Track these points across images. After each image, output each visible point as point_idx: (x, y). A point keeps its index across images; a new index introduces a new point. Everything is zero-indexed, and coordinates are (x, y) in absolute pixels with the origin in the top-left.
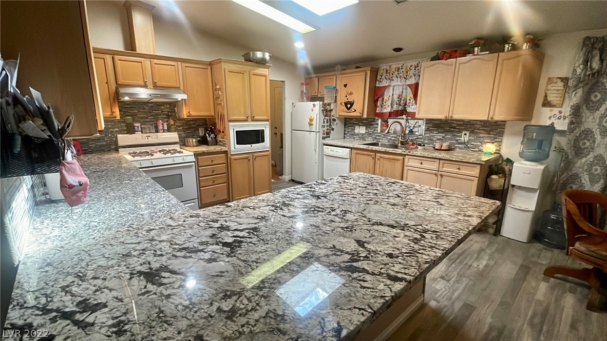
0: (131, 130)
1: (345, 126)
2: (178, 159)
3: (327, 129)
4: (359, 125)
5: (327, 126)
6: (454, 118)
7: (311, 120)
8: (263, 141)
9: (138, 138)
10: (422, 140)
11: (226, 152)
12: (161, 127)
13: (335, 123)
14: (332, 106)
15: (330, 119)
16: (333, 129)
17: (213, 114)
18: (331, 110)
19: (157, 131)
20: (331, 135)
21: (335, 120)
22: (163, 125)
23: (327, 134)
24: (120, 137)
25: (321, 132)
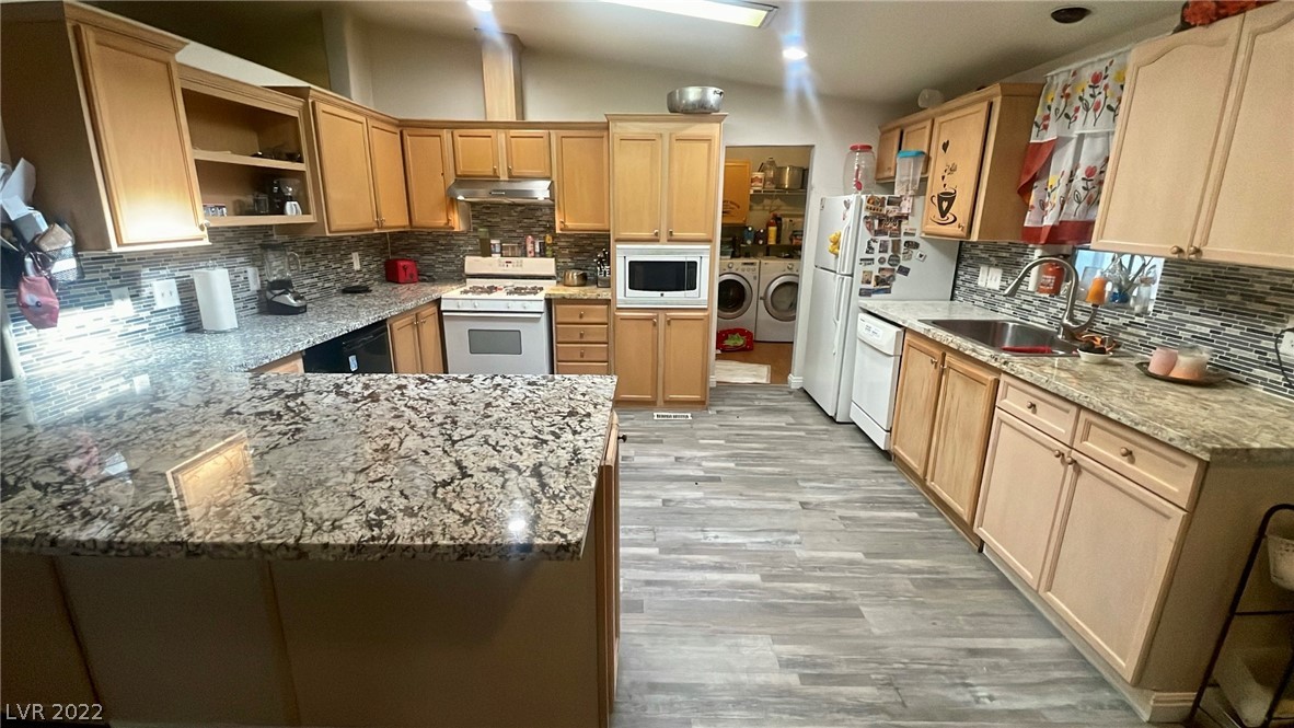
0: (486, 252)
1: (959, 260)
2: (517, 304)
3: (881, 270)
4: (990, 265)
5: (882, 261)
6: (1206, 257)
7: (836, 243)
8: (693, 287)
9: (493, 264)
10: (1144, 333)
11: (607, 302)
12: (529, 248)
13: (916, 253)
14: (905, 208)
15: (896, 244)
16: (905, 271)
17: (605, 226)
18: (901, 218)
19: (525, 255)
20: (895, 286)
21: (916, 246)
22: (533, 245)
23: (879, 281)
24: (468, 259)
25: (858, 276)
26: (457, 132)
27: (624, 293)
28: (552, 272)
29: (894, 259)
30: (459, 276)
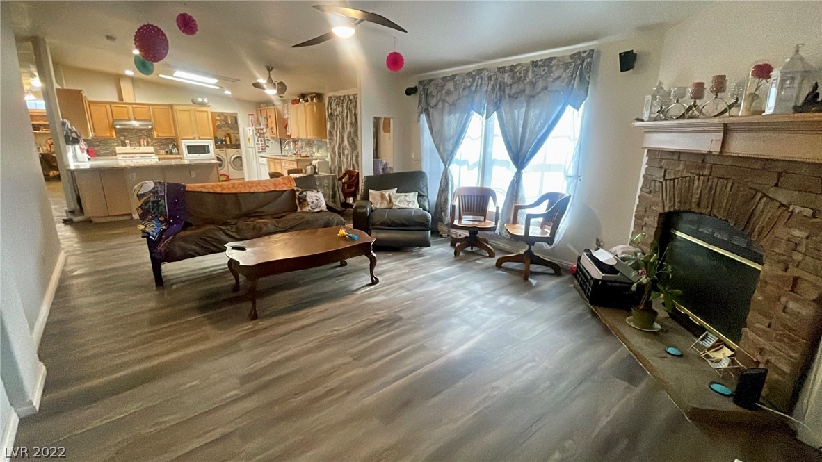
0: (124, 144)
1: (281, 144)
3: (262, 146)
5: (262, 144)
7: (249, 139)
8: (209, 152)
9: (128, 149)
11: (180, 158)
12: (142, 143)
13: (270, 142)
14: (265, 131)
15: (264, 140)
16: (268, 146)
17: (174, 135)
18: (264, 133)
19: (140, 145)
20: (266, 150)
21: (269, 140)
22: (144, 142)
23: (262, 149)
24: (117, 148)
25: (257, 148)
26: (113, 105)
27: (186, 155)
28: (153, 151)
29: (265, 144)
30: (114, 154)
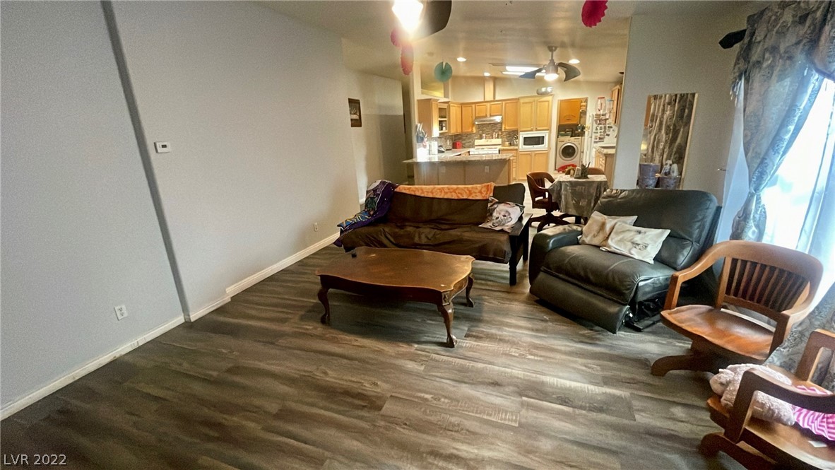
0: (481, 138)
3: (600, 135)
5: (600, 132)
8: (543, 143)
9: (483, 141)
11: (517, 150)
13: (612, 129)
15: (605, 127)
16: (608, 135)
18: (606, 120)
19: (493, 138)
21: (611, 127)
22: (495, 135)
23: (600, 138)
24: (476, 141)
25: (593, 137)
26: (476, 105)
27: (522, 147)
28: (500, 143)
29: (605, 132)
30: (473, 146)
